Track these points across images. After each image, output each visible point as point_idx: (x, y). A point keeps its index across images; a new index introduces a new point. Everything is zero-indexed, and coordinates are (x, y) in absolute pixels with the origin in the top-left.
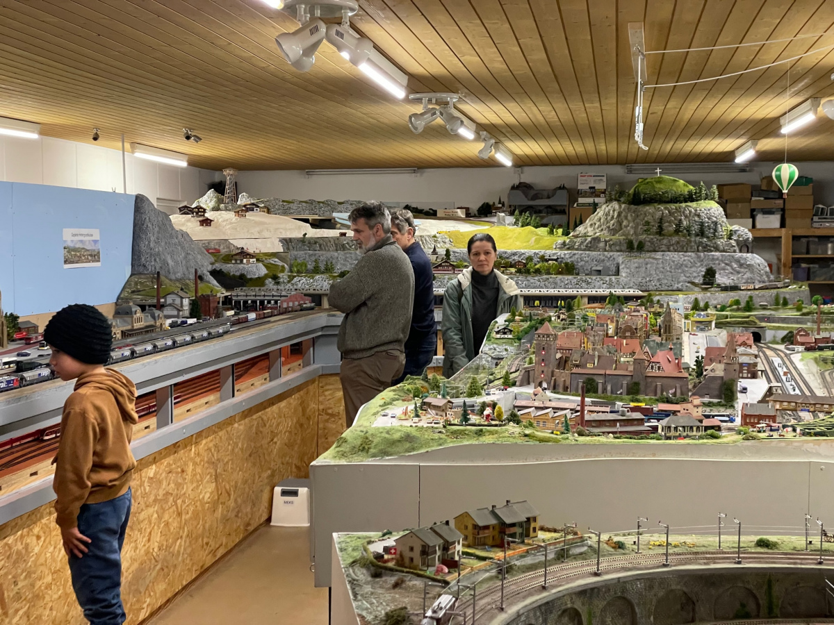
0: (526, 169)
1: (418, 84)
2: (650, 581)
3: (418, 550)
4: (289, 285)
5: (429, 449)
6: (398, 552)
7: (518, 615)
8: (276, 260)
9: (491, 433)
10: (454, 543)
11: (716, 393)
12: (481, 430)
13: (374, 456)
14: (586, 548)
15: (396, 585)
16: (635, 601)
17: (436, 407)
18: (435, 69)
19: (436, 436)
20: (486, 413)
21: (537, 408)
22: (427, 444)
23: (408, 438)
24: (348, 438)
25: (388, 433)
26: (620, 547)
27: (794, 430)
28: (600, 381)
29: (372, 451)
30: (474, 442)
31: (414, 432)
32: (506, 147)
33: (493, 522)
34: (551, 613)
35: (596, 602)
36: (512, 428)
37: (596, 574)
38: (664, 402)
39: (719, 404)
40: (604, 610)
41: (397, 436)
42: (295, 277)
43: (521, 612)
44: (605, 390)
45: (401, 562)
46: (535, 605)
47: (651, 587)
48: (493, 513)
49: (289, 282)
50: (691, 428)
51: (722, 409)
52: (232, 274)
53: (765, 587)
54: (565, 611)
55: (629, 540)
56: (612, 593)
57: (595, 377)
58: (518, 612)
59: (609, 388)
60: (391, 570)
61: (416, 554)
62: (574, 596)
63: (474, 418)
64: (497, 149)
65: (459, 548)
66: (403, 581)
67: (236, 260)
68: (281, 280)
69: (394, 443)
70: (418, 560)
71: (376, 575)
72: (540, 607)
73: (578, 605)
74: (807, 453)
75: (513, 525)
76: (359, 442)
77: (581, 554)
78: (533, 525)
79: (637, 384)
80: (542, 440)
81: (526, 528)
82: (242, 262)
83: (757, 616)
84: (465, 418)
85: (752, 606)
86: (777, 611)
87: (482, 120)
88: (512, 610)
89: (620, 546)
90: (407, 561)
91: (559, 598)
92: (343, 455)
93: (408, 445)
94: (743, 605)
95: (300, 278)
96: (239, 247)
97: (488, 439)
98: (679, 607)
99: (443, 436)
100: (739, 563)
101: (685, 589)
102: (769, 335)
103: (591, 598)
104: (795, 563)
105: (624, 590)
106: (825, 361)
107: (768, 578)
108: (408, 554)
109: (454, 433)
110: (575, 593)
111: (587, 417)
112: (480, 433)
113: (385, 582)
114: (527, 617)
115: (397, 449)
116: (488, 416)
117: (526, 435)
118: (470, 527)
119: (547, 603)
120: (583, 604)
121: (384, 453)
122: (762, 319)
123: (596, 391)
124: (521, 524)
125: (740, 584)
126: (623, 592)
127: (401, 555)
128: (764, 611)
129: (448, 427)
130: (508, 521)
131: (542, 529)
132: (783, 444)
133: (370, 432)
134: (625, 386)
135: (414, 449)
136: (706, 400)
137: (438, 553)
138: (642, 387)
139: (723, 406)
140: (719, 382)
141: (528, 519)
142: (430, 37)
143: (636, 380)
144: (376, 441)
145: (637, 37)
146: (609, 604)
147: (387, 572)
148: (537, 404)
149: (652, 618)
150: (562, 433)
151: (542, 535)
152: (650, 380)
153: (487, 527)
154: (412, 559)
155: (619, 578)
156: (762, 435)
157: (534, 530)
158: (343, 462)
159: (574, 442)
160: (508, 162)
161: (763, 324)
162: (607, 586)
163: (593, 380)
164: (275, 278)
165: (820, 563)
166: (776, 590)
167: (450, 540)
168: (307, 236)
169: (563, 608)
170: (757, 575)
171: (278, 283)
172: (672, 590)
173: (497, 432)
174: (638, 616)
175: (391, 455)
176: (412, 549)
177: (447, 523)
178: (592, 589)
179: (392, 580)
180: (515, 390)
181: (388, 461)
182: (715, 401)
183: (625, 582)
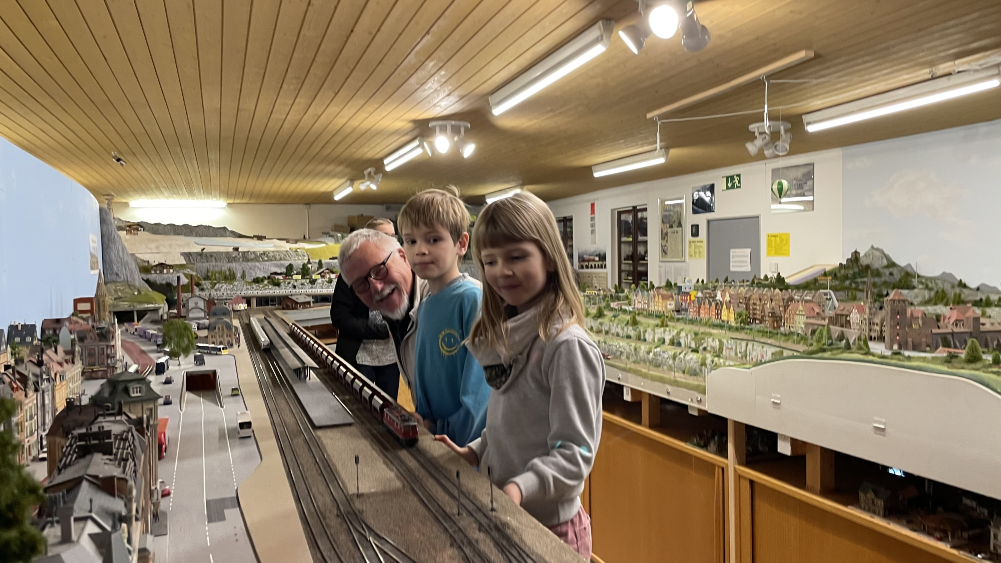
4: (213, 290)
8: (189, 270)
42: (215, 284)
49: (212, 288)
52: (158, 283)
67: (155, 271)
68: (205, 287)
82: (161, 272)
95: (221, 285)
96: (145, 260)
164: (198, 285)
168: (204, 251)
171: (202, 290)
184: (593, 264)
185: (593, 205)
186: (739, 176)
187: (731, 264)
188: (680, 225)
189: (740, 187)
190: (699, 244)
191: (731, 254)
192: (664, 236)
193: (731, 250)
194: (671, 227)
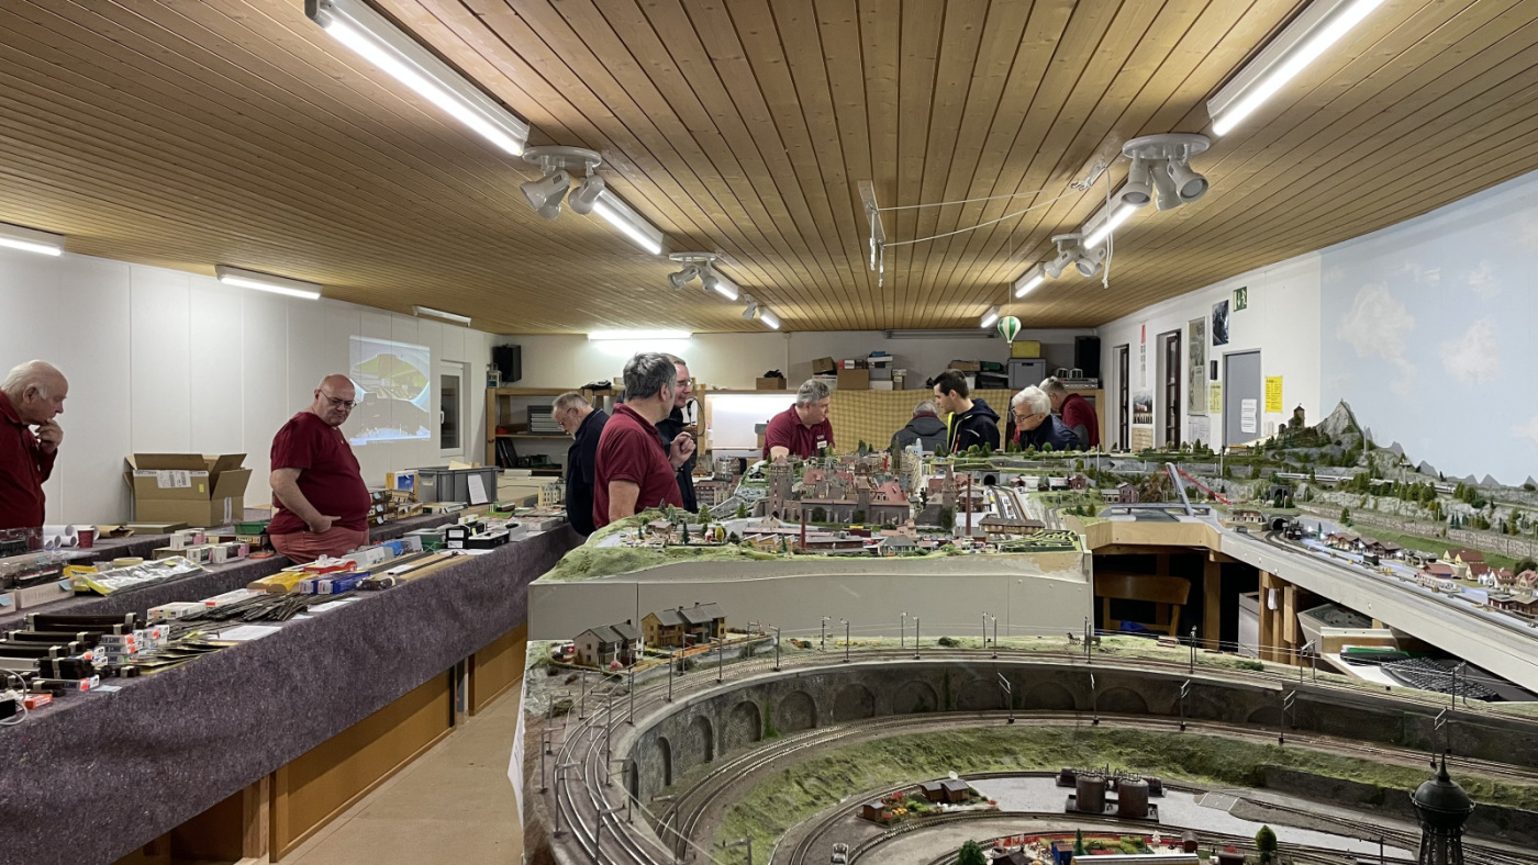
0: (794, 334)
1: (677, 242)
2: (829, 676)
3: (595, 647)
5: (648, 568)
6: (576, 651)
7: (687, 707)
9: (710, 552)
10: (634, 641)
11: (935, 520)
12: (700, 550)
13: (593, 575)
14: (771, 647)
15: (569, 681)
16: (814, 696)
17: (660, 530)
18: (690, 228)
19: (656, 555)
20: (707, 534)
21: (764, 534)
22: (646, 563)
23: (628, 557)
24: (569, 559)
25: (608, 553)
26: (806, 647)
27: (996, 547)
28: (828, 510)
29: (592, 570)
30: (692, 560)
31: (634, 552)
32: (771, 311)
33: (678, 621)
34: (725, 705)
35: (775, 696)
36: (732, 548)
37: (776, 670)
38: (886, 529)
39: (938, 531)
40: (783, 704)
41: (616, 555)
43: (691, 703)
44: (832, 520)
45: (578, 660)
46: (706, 697)
47: (831, 683)
48: (680, 614)
50: (907, 548)
51: (941, 535)
53: (942, 681)
54: (741, 705)
55: (815, 642)
56: (791, 687)
57: (824, 507)
58: (687, 702)
59: (836, 516)
60: (568, 667)
61: (594, 653)
62: (751, 691)
63: (694, 540)
64: (762, 312)
65: (640, 646)
66: (576, 678)
69: (613, 562)
70: (595, 658)
71: (552, 673)
72: (712, 699)
73: (755, 698)
74: (1006, 567)
75: (699, 625)
76: (579, 563)
77: (767, 652)
78: (720, 626)
79: (862, 512)
80: (758, 558)
81: (714, 626)
83: (935, 710)
84: (686, 538)
85: (930, 701)
86: (953, 704)
87: (745, 283)
88: (680, 702)
89: (806, 645)
90: (585, 659)
91: (733, 692)
92: (563, 575)
93: (627, 564)
94: (921, 699)
97: (705, 558)
98: (858, 702)
99: (662, 555)
100: (918, 658)
101: (864, 684)
102: (1002, 478)
103: (768, 693)
104: (971, 658)
105: (803, 685)
106: (1050, 499)
107: (946, 673)
108: (585, 653)
109: (672, 552)
110: (752, 688)
111: (808, 540)
112: (698, 552)
113: (560, 679)
114: (698, 708)
115: (617, 568)
116: (709, 537)
117: (743, 554)
118: (656, 627)
119: (721, 696)
120: (761, 698)
121: (603, 572)
122: (997, 463)
123: (824, 520)
124: (707, 624)
125: (918, 679)
126: (802, 687)
127: (579, 654)
128: (941, 704)
129: (669, 547)
130: (693, 621)
131: (732, 631)
132: (984, 560)
133: (591, 553)
134: (851, 515)
135: (632, 568)
136: (927, 527)
137: (617, 651)
138: (867, 515)
139: (942, 532)
140: (938, 509)
141: (716, 621)
142: (678, 195)
143: (861, 509)
144: (595, 561)
145: (869, 194)
146: (787, 699)
147: (564, 670)
148: (765, 531)
149: (831, 713)
150: (779, 552)
151: (730, 636)
152: (874, 508)
153: (672, 627)
154: (589, 657)
155: (798, 673)
156: (964, 552)
157: (722, 631)
158: (562, 581)
159: (788, 560)
160: (775, 325)
161: (998, 468)
162: (786, 681)
163: (821, 509)
165: (995, 658)
166: (954, 683)
167: (629, 637)
169: (739, 701)
170: (935, 670)
172: (853, 685)
173: (714, 551)
174: (818, 710)
175: (610, 574)
176: (589, 647)
177: (629, 622)
178: (771, 684)
179: (565, 677)
180: (749, 520)
181: (606, 580)
182: (935, 527)
183: (804, 677)
184: (1142, 415)
185: (1144, 327)
186: (1245, 289)
187: (1243, 422)
188: (1202, 363)
189: (1245, 307)
190: (1217, 390)
191: (1243, 406)
192: (1191, 381)
193: (1244, 401)
194: (1197, 364)
